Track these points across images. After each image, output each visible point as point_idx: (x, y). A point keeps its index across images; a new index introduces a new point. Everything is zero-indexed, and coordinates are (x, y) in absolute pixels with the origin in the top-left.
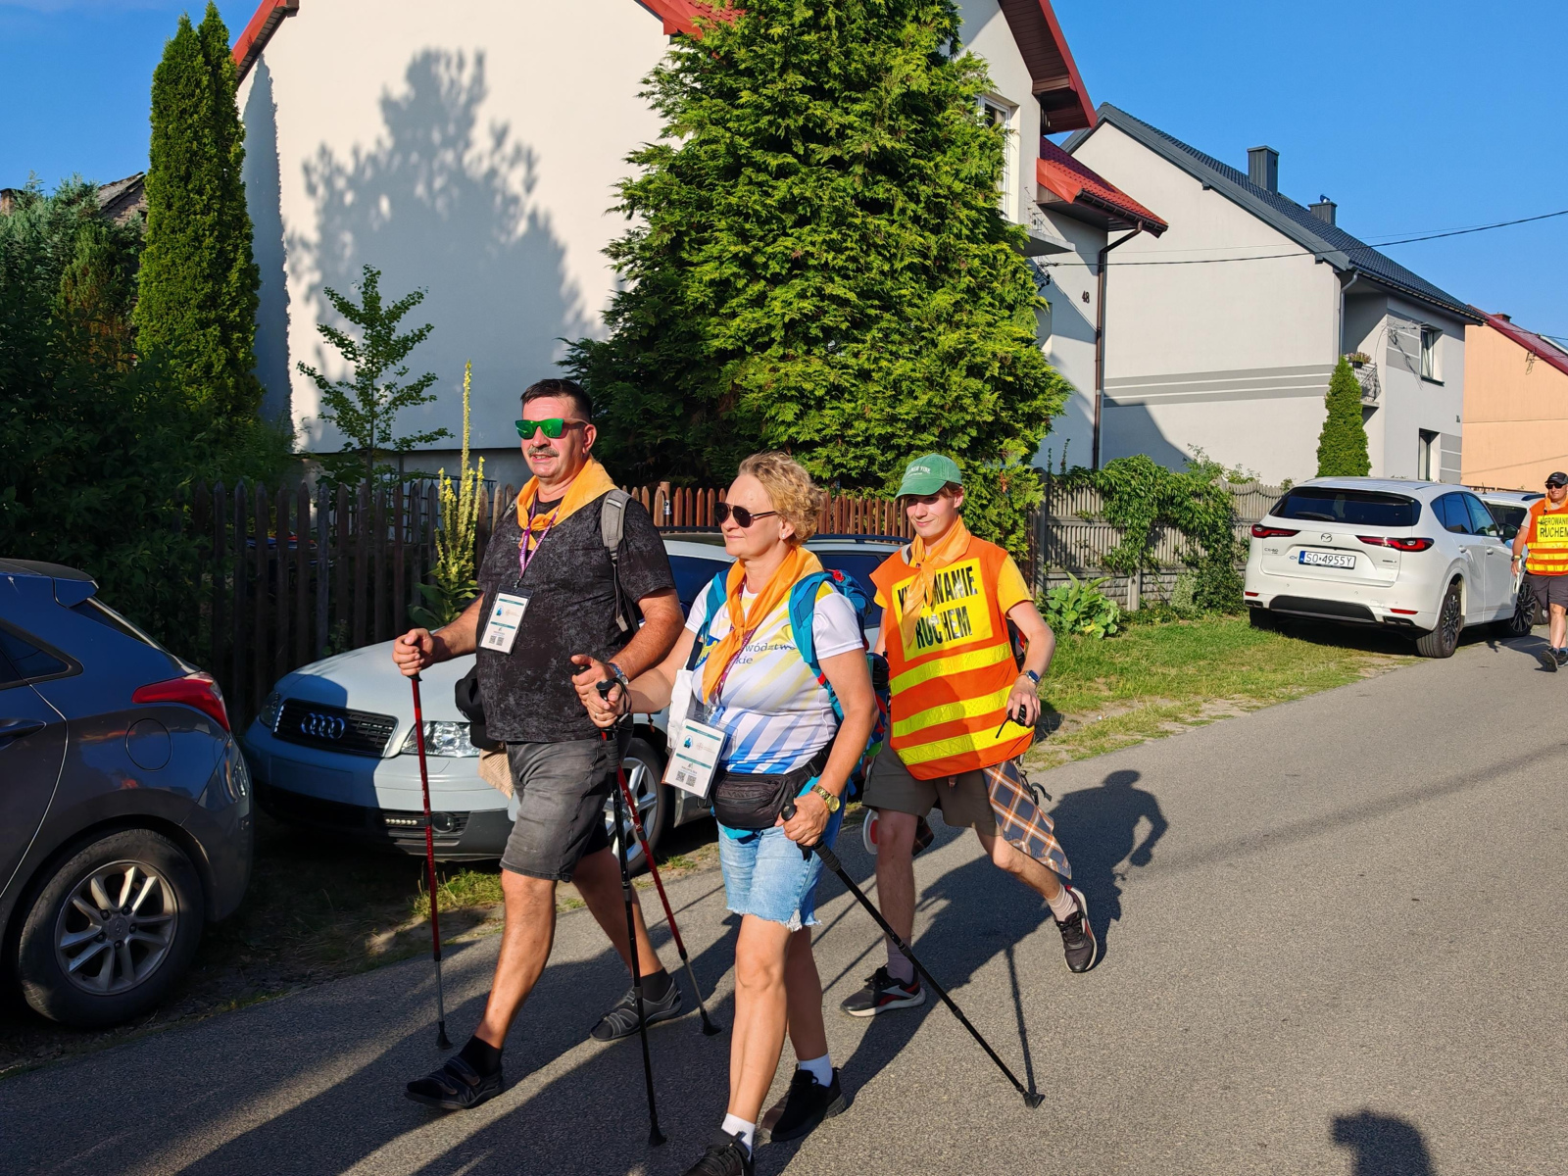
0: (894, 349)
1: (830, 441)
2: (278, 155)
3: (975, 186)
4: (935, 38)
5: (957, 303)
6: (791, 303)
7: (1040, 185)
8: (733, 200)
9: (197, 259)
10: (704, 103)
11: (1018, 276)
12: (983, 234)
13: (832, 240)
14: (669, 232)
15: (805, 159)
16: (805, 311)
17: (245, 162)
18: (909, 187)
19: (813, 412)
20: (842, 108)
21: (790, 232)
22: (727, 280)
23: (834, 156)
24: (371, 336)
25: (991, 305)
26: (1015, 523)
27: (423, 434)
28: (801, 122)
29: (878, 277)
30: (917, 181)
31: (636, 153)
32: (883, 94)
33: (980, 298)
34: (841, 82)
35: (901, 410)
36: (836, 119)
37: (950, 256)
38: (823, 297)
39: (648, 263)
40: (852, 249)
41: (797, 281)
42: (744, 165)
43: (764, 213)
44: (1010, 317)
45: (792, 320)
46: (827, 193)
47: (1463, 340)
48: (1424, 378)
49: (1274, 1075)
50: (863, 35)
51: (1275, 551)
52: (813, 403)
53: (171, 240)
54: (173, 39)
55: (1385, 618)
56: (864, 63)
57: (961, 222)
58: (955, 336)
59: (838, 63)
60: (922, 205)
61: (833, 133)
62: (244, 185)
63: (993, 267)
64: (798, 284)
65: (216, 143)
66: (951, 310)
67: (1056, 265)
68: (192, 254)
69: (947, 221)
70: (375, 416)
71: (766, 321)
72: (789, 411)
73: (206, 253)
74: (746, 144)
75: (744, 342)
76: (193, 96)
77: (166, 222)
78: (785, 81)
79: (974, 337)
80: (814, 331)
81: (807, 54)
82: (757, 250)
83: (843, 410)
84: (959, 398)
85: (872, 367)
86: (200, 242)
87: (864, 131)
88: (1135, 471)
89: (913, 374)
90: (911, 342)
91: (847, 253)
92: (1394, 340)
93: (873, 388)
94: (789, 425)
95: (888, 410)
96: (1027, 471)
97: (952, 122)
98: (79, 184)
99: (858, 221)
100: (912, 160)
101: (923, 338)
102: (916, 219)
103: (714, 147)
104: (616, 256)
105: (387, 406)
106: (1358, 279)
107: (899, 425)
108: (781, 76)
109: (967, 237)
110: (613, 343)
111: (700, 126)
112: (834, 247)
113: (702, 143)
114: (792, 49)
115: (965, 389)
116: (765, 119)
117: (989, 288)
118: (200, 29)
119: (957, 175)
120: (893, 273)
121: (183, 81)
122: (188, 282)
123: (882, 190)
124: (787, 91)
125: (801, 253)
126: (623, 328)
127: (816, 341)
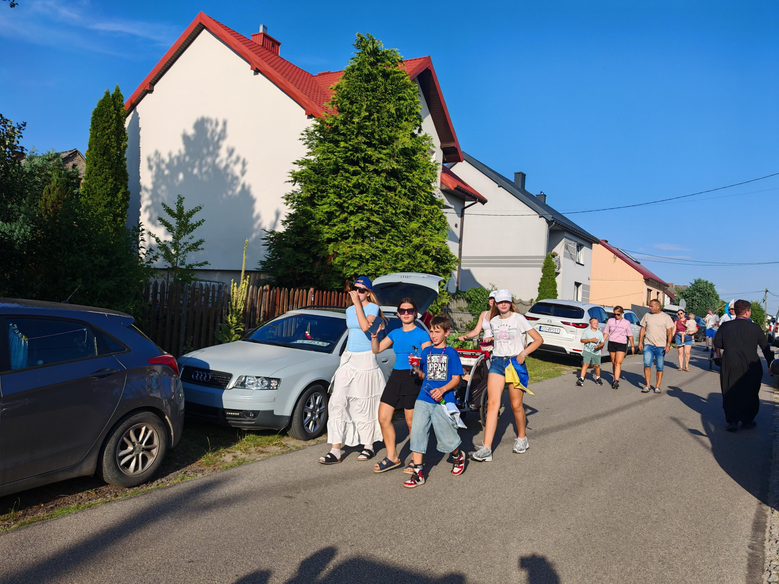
0: (395, 242)
2: (140, 148)
3: (426, 184)
4: (414, 127)
5: (419, 227)
6: (357, 223)
7: (442, 183)
8: (336, 183)
9: (105, 187)
10: (326, 144)
11: (442, 218)
12: (429, 202)
13: (374, 200)
14: (310, 192)
15: (363, 169)
16: (363, 226)
17: (127, 150)
18: (402, 183)
19: (364, 264)
20: (378, 151)
21: (357, 196)
22: (333, 212)
23: (375, 169)
24: (179, 223)
25: (431, 228)
26: (437, 310)
27: (198, 263)
28: (363, 155)
29: (391, 215)
30: (406, 180)
31: (297, 161)
32: (394, 147)
33: (427, 225)
34: (379, 141)
35: (398, 265)
36: (376, 155)
37: (417, 209)
38: (370, 221)
39: (299, 203)
40: (381, 204)
41: (360, 214)
42: (340, 169)
43: (348, 189)
44: (438, 233)
45: (357, 229)
46: (373, 182)
47: (592, 249)
48: (577, 263)
50: (387, 124)
52: (365, 261)
53: (95, 179)
54: (102, 99)
55: (571, 352)
56: (387, 135)
57: (422, 197)
58: (419, 239)
59: (378, 134)
60: (407, 190)
61: (374, 161)
62: (126, 158)
63: (432, 214)
64: (360, 215)
65: (116, 141)
66: (418, 230)
68: (103, 185)
69: (416, 196)
70: (179, 255)
71: (347, 228)
72: (355, 263)
73: (110, 185)
74: (341, 161)
75: (338, 236)
76: (109, 122)
78: (358, 139)
79: (426, 240)
80: (366, 234)
81: (367, 129)
82: (345, 202)
83: (376, 264)
84: (420, 262)
85: (388, 248)
86: (107, 180)
87: (387, 161)
88: (479, 293)
89: (403, 252)
90: (402, 240)
91: (380, 205)
92: (567, 248)
93: (388, 256)
94: (355, 268)
95: (393, 265)
96: (443, 291)
97: (419, 159)
98: (54, 153)
99: (384, 194)
100: (404, 173)
101: (407, 239)
102: (405, 194)
103: (328, 161)
104: (287, 199)
105: (184, 251)
106: (555, 224)
108: (356, 137)
109: (423, 202)
110: (284, 233)
111: (324, 152)
112: (374, 202)
113: (324, 159)
114: (360, 127)
115: (423, 259)
116: (348, 154)
117: (431, 222)
118: (113, 95)
119: (420, 179)
120: (396, 214)
121: (105, 115)
122: (101, 196)
123: (393, 183)
124: (358, 143)
125: (362, 204)
126: (288, 227)
127: (366, 237)
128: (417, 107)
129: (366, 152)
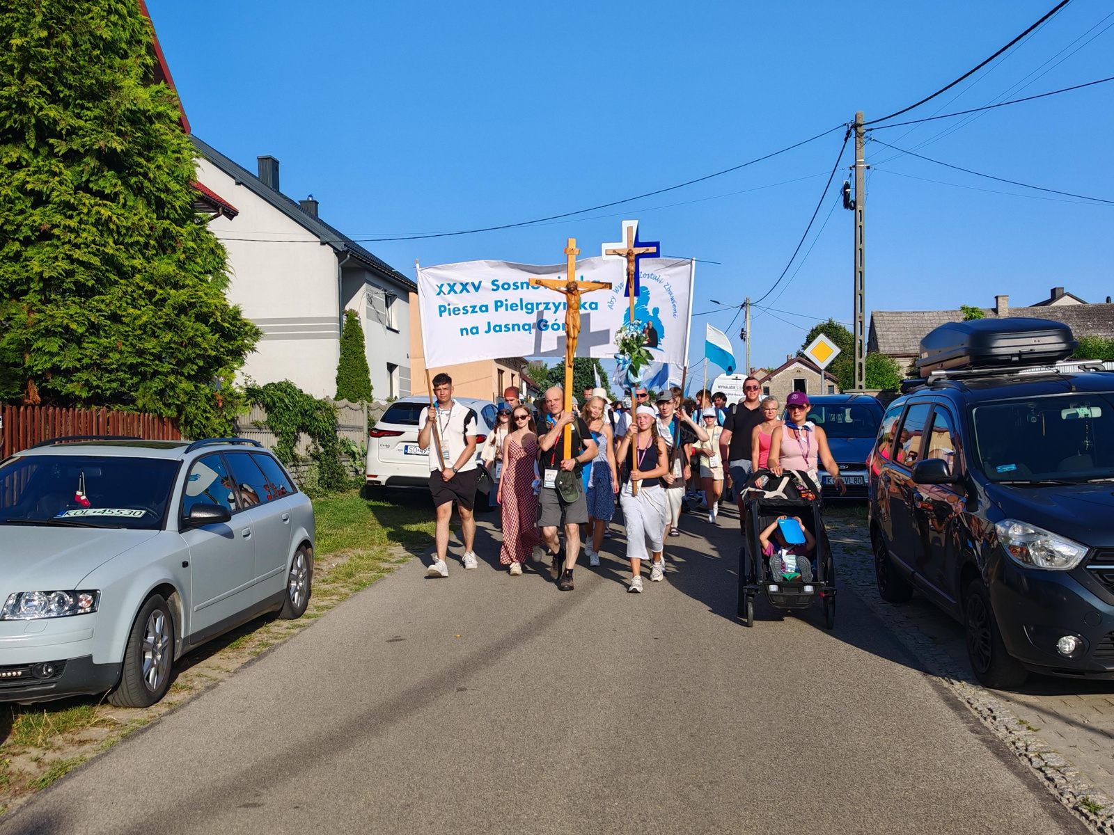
1: (88, 368)
6: (45, 263)
19: (74, 345)
20: (73, 112)
23: (71, 149)
25: (198, 271)
32: (113, 105)
34: (76, 92)
35: (148, 345)
38: (72, 261)
45: (49, 277)
47: (408, 302)
48: (389, 328)
51: (388, 446)
52: (74, 338)
61: (65, 132)
80: (68, 285)
83: (100, 345)
84: (192, 337)
85: (124, 313)
88: (285, 391)
92: (370, 300)
93: (124, 328)
94: (53, 355)
100: (135, 160)
106: (350, 259)
107: (147, 357)
115: (196, 331)
117: (194, 259)
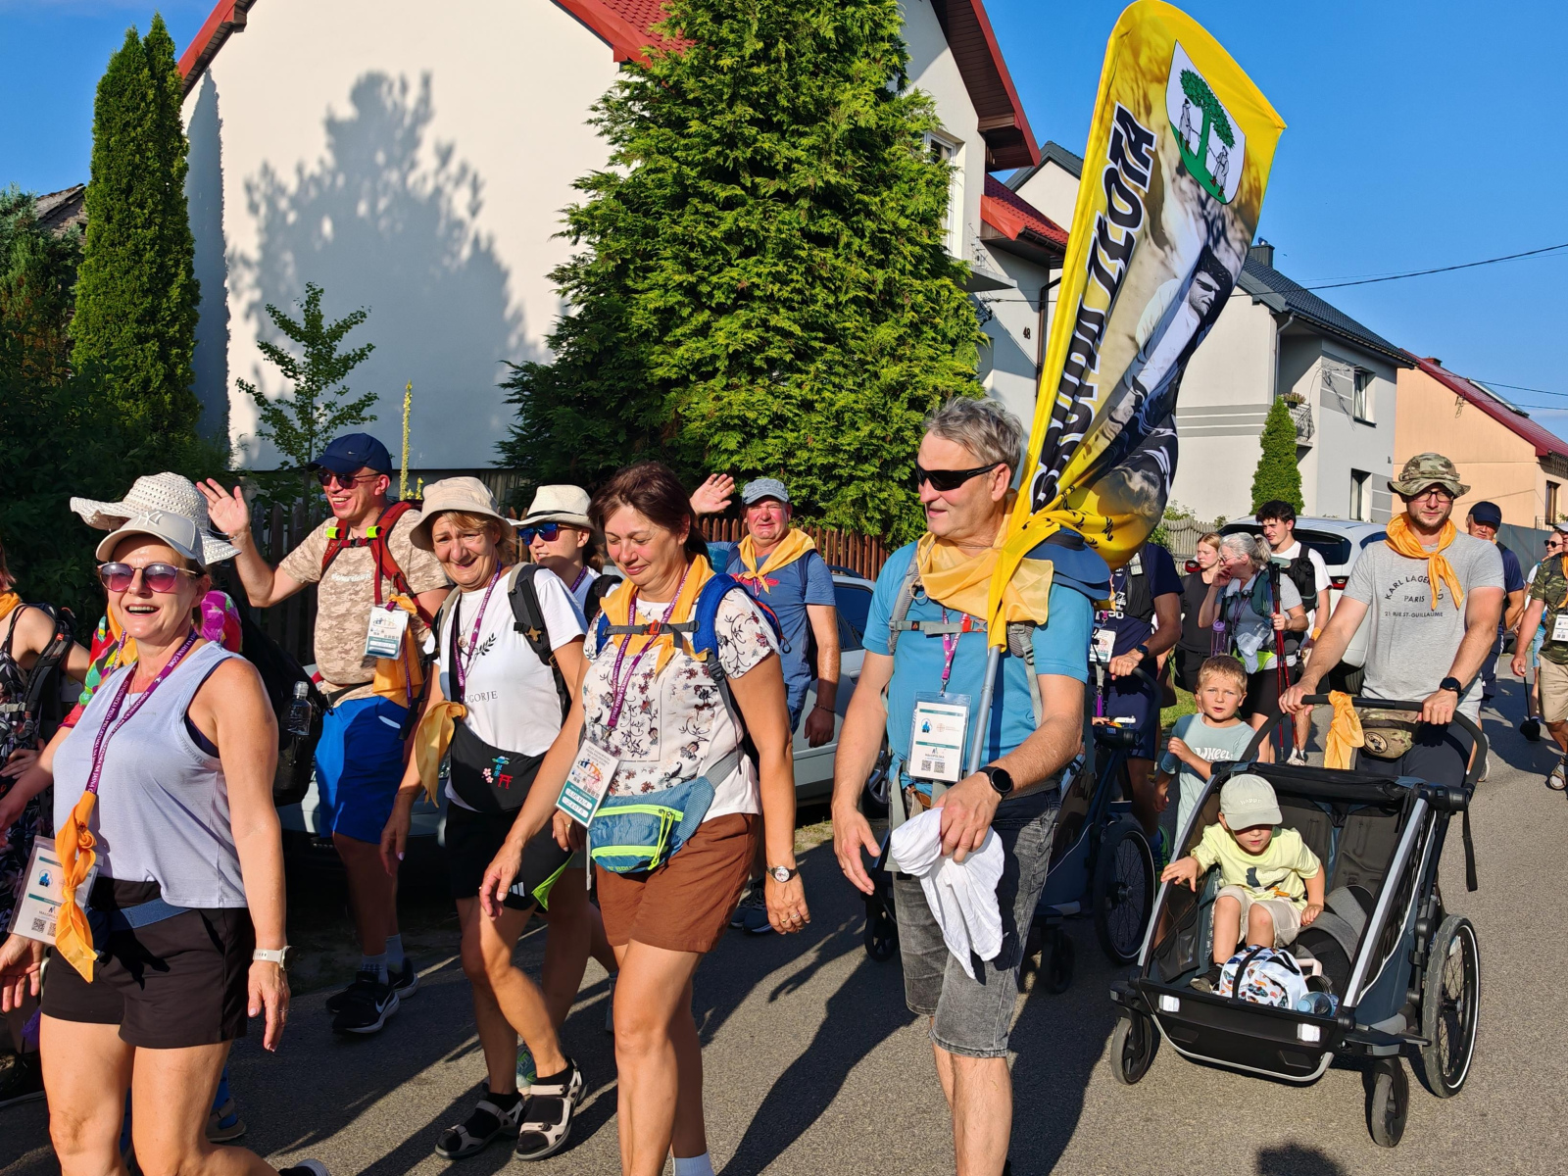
0: (837, 380)
1: (772, 470)
2: (222, 170)
3: (920, 223)
4: (884, 75)
5: (900, 337)
6: (736, 334)
7: (984, 223)
8: (679, 229)
9: (137, 273)
10: (651, 131)
11: (961, 312)
12: (927, 270)
13: (778, 272)
14: (613, 260)
15: (752, 191)
16: (749, 342)
17: (188, 177)
18: (853, 222)
21: (735, 263)
22: (672, 308)
23: (779, 190)
24: (312, 354)
25: (934, 339)
28: (749, 155)
29: (823, 310)
30: (862, 215)
31: (582, 180)
32: (830, 128)
33: (922, 332)
34: (789, 115)
36: (783, 152)
37: (894, 290)
38: (768, 329)
39: (592, 289)
40: (797, 281)
41: (742, 311)
42: (690, 195)
43: (709, 243)
44: (952, 352)
45: (736, 351)
46: (775, 224)
47: (1394, 380)
48: (1357, 420)
49: (1195, 1107)
50: (812, 69)
53: (110, 253)
54: (119, 51)
56: (812, 96)
57: (905, 258)
58: (898, 369)
59: (786, 96)
60: (867, 240)
61: (780, 167)
62: (186, 199)
63: (937, 302)
64: (743, 314)
65: (159, 156)
66: (894, 344)
67: (998, 301)
68: (132, 268)
69: (891, 257)
70: (313, 434)
71: (710, 352)
72: (732, 441)
73: (147, 267)
74: (693, 173)
75: (688, 370)
76: (138, 109)
77: (105, 234)
78: (734, 113)
79: (917, 370)
80: (758, 361)
81: (756, 85)
83: (786, 439)
86: (141, 256)
87: (810, 165)
89: (855, 406)
90: (855, 374)
91: (793, 285)
92: (1328, 380)
93: (816, 418)
94: (732, 453)
95: (830, 440)
97: (899, 159)
98: (16, 193)
99: (803, 254)
100: (857, 196)
101: (867, 371)
102: (861, 254)
103: (661, 175)
104: (561, 280)
105: (326, 424)
106: (1294, 320)
107: (841, 455)
108: (729, 107)
109: (911, 272)
110: (556, 367)
111: (647, 154)
112: (777, 278)
113: (649, 172)
114: (741, 79)
115: (907, 421)
116: (713, 150)
117: (931, 323)
118: (147, 41)
119: (902, 211)
120: (838, 306)
121: (128, 93)
122: (127, 296)
123: (827, 225)
124: (736, 123)
125: (747, 284)
126: (567, 353)
127: (760, 371)
128: (891, 21)
129: (758, 145)
